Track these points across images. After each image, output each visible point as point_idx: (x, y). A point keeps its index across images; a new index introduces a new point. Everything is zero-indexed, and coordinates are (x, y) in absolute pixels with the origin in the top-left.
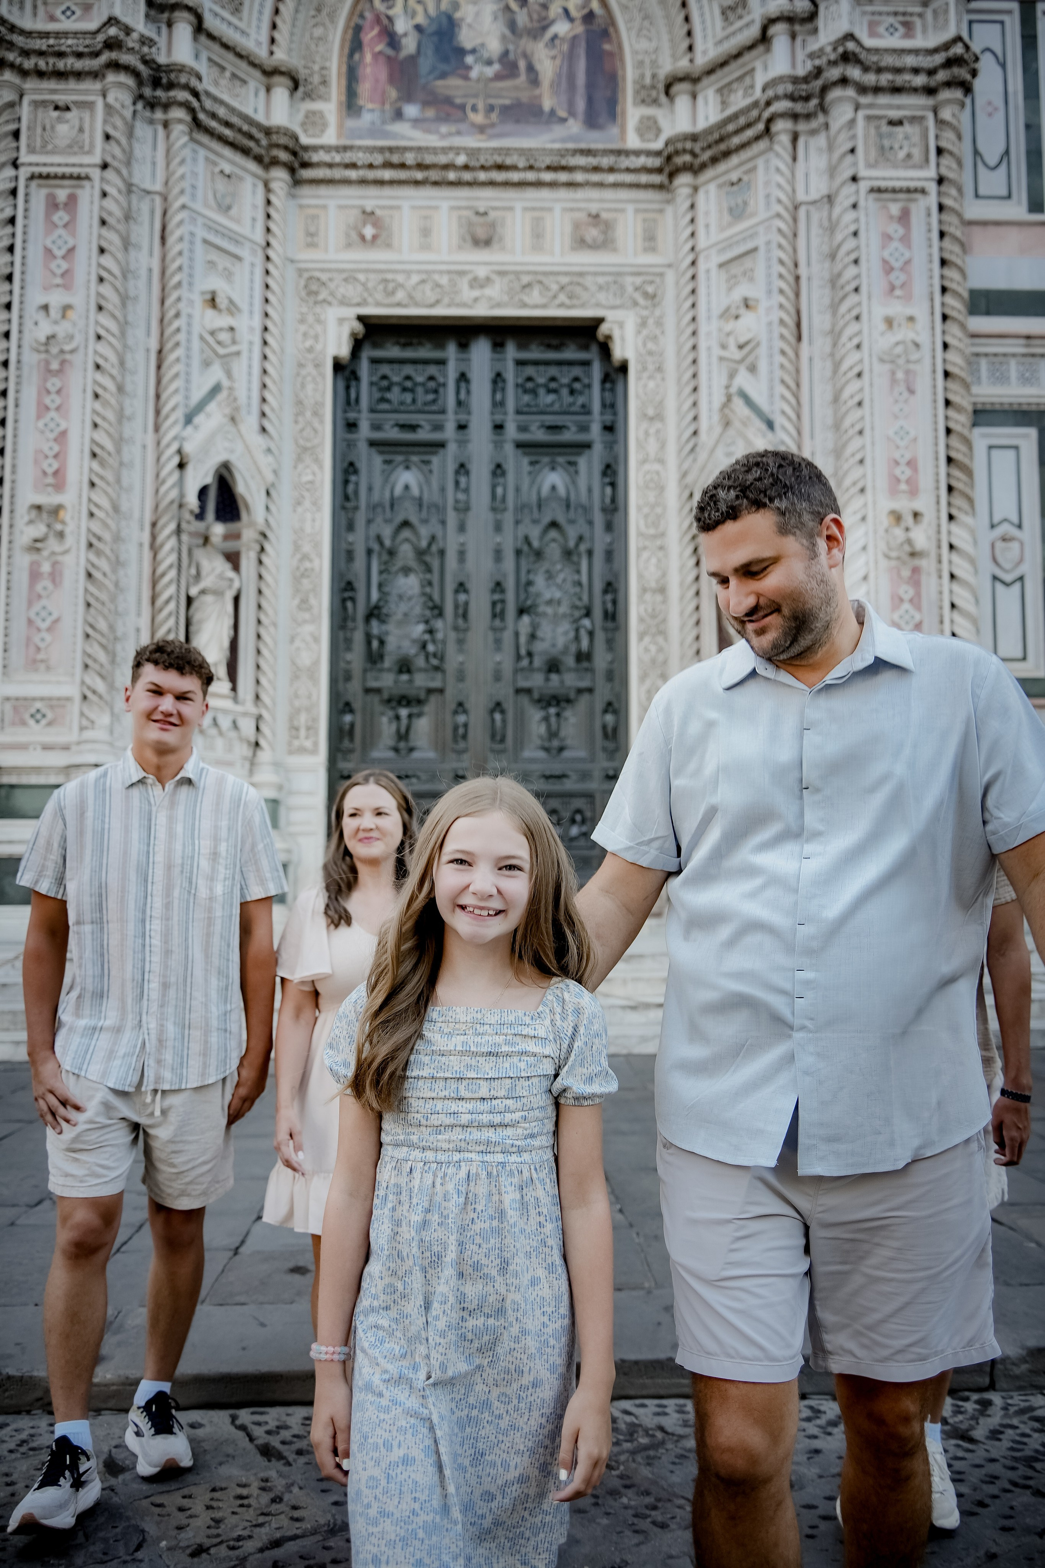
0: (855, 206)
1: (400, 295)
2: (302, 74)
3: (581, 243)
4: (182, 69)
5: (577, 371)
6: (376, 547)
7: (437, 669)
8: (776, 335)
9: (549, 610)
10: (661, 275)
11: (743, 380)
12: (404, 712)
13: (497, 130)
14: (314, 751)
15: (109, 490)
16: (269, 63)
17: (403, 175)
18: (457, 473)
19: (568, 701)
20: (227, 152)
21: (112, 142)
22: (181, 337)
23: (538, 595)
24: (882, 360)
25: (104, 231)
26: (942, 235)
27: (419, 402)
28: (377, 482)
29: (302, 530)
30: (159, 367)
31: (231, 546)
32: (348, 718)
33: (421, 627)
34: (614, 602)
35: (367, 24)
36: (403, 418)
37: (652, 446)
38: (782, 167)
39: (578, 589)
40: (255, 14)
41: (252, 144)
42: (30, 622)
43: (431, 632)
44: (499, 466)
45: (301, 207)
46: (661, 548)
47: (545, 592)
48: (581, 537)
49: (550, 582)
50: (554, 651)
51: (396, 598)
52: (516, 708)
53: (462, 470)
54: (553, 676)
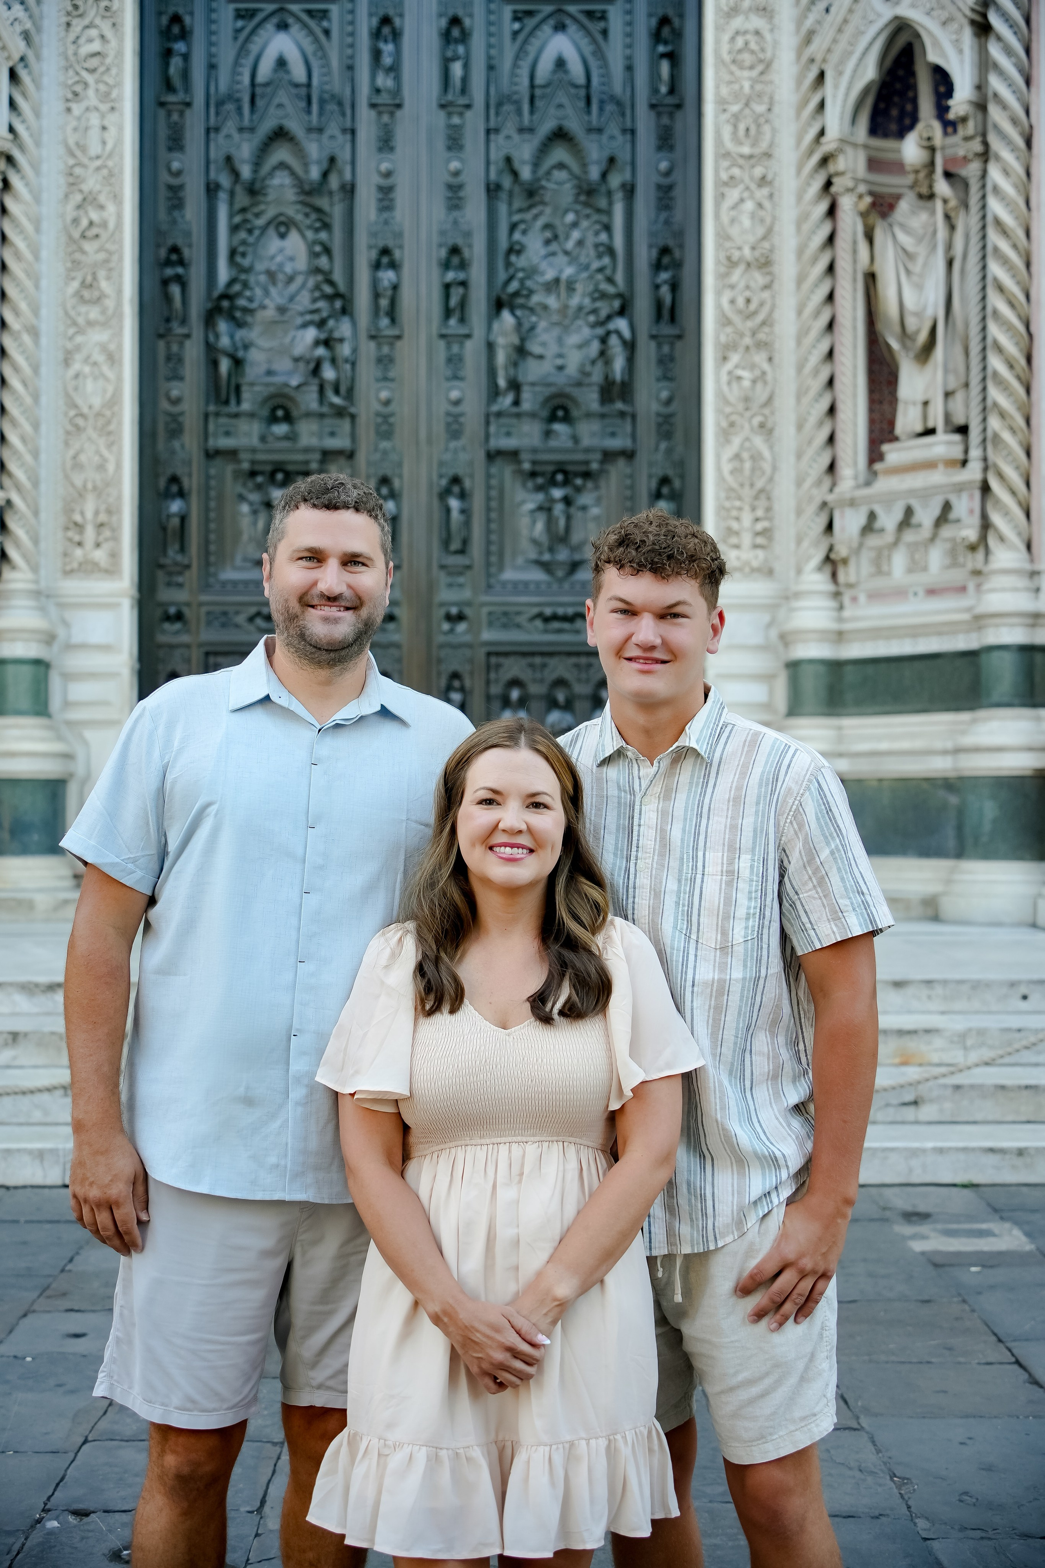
6: (225, 180)
7: (340, 413)
9: (552, 302)
14: (112, 571)
18: (376, 35)
19: (587, 475)
23: (532, 272)
28: (226, 54)
29: (83, 148)
32: (175, 506)
33: (311, 334)
34: (675, 287)
39: (606, 260)
43: (327, 343)
44: (455, 21)
46: (763, 181)
47: (544, 265)
48: (612, 160)
49: (554, 247)
50: (560, 379)
51: (263, 278)
52: (489, 487)
53: (386, 30)
54: (558, 427)
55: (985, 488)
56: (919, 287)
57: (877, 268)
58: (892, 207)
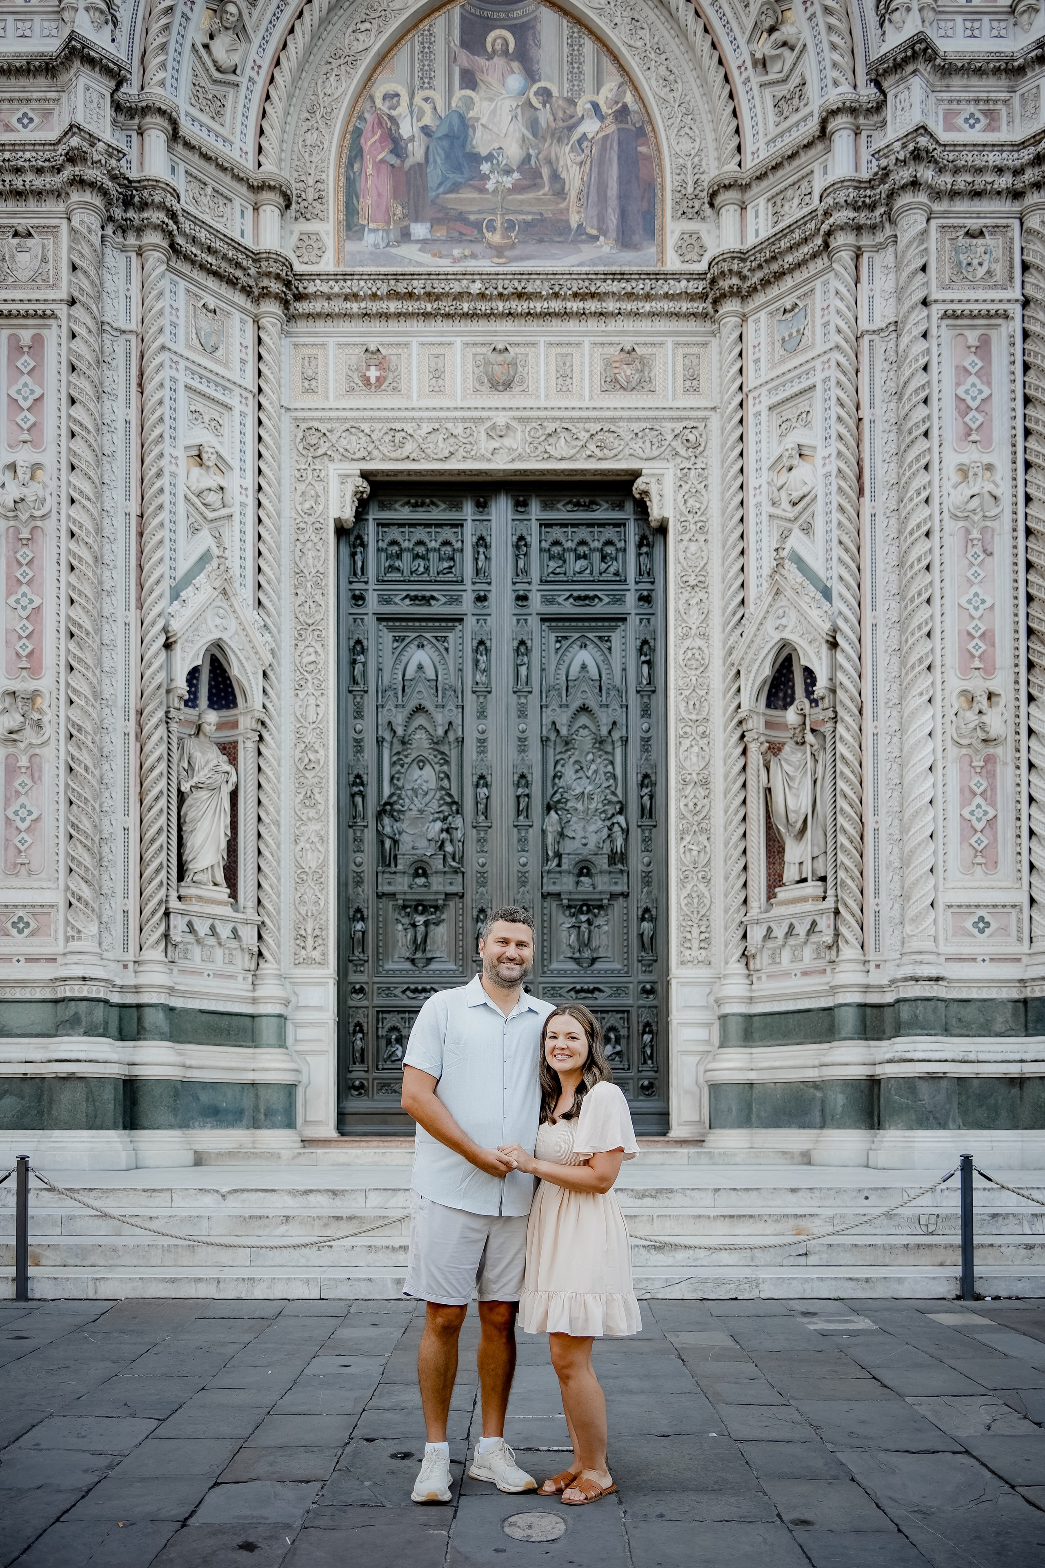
0: (925, 335)
1: (409, 447)
2: (295, 189)
3: (613, 384)
4: (156, 184)
5: (609, 533)
6: (388, 736)
7: (456, 871)
8: (834, 488)
9: (579, 806)
10: (705, 419)
11: (797, 541)
12: (420, 919)
13: (516, 252)
14: (323, 963)
15: (89, 675)
16: (256, 177)
17: (410, 306)
18: (476, 651)
19: (601, 907)
20: (211, 283)
21: (79, 273)
22: (165, 498)
23: (568, 789)
24: (955, 517)
25: (74, 378)
26: (1026, 367)
27: (433, 571)
28: (388, 662)
29: (306, 718)
30: (141, 535)
31: (226, 735)
32: (359, 926)
33: (439, 825)
34: (651, 797)
35: (367, 128)
36: (415, 589)
37: (694, 618)
38: (843, 290)
39: (611, 782)
40: (239, 118)
41: (239, 273)
42: (8, 820)
43: (447, 831)
44: (522, 643)
45: (296, 345)
46: (704, 735)
47: (574, 785)
48: (614, 723)
49: (581, 774)
50: (585, 851)
51: (410, 793)
52: (543, 914)
53: (481, 648)
54: (582, 879)
55: (837, 912)
56: (797, 796)
57: (771, 785)
58: (780, 750)
